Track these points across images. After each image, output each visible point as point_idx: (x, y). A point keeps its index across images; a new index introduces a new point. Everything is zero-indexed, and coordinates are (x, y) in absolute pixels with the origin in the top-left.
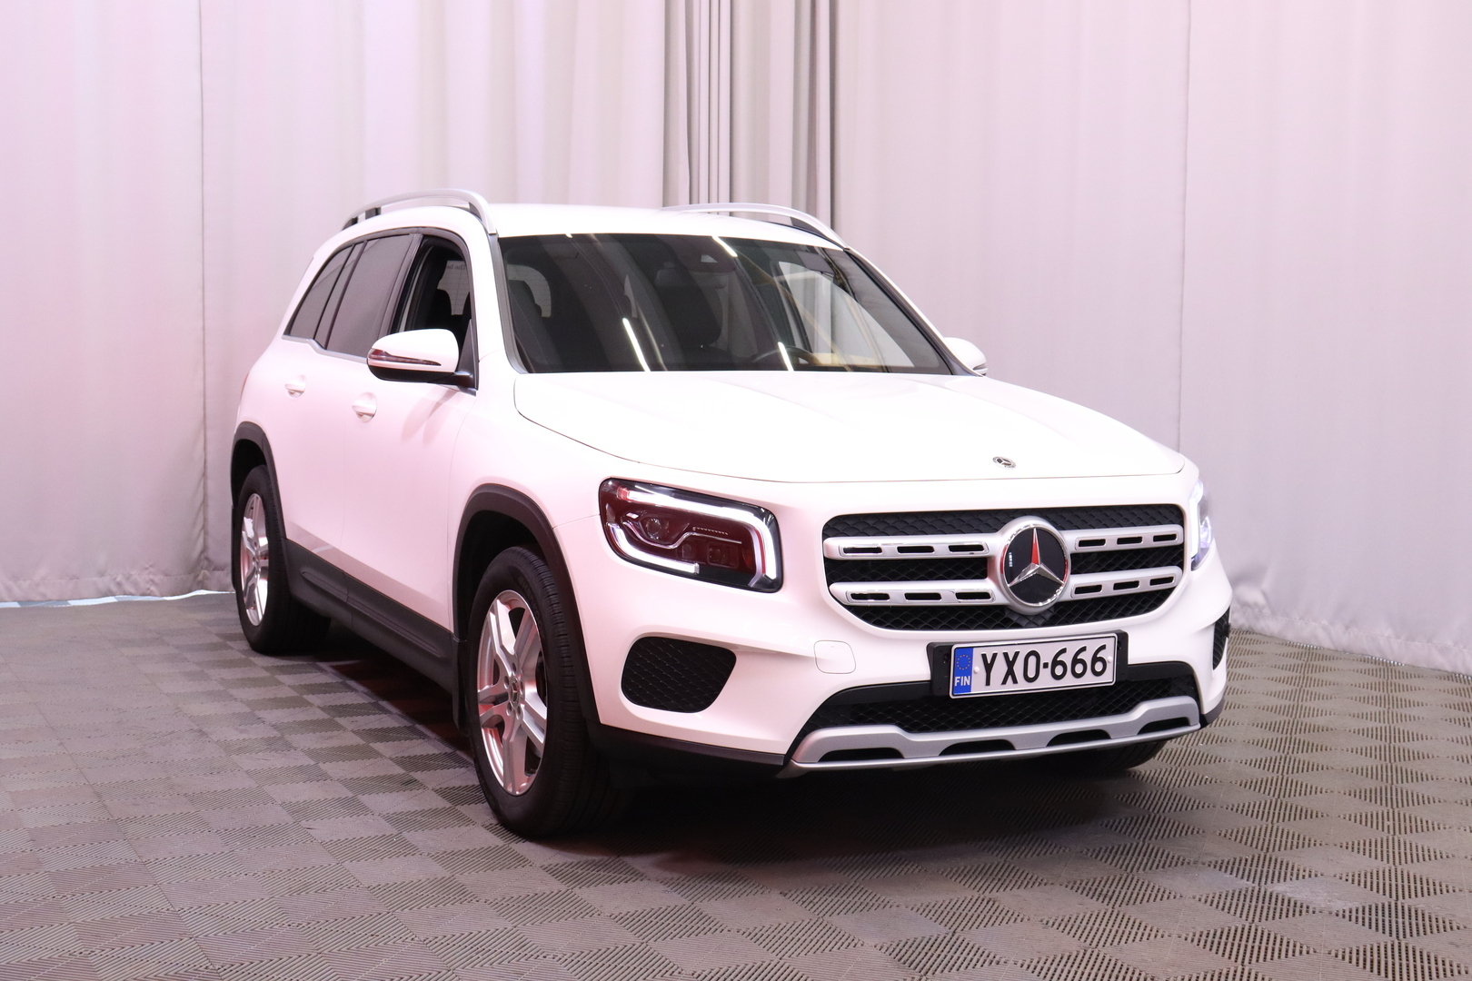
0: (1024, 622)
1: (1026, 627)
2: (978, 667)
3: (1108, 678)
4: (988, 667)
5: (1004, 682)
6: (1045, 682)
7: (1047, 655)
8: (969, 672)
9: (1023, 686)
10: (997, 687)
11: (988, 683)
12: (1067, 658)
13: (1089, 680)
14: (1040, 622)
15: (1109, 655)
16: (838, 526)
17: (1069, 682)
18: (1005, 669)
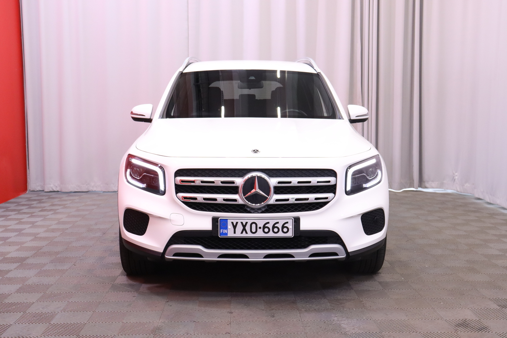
0: (252, 211)
1: (253, 213)
2: (230, 227)
3: (290, 234)
4: (235, 227)
5: (242, 233)
6: (260, 234)
7: (261, 224)
8: (226, 228)
9: (250, 235)
10: (238, 234)
11: (235, 233)
12: (270, 226)
13: (281, 234)
14: (260, 211)
15: (290, 226)
17: (271, 235)
18: (242, 228)
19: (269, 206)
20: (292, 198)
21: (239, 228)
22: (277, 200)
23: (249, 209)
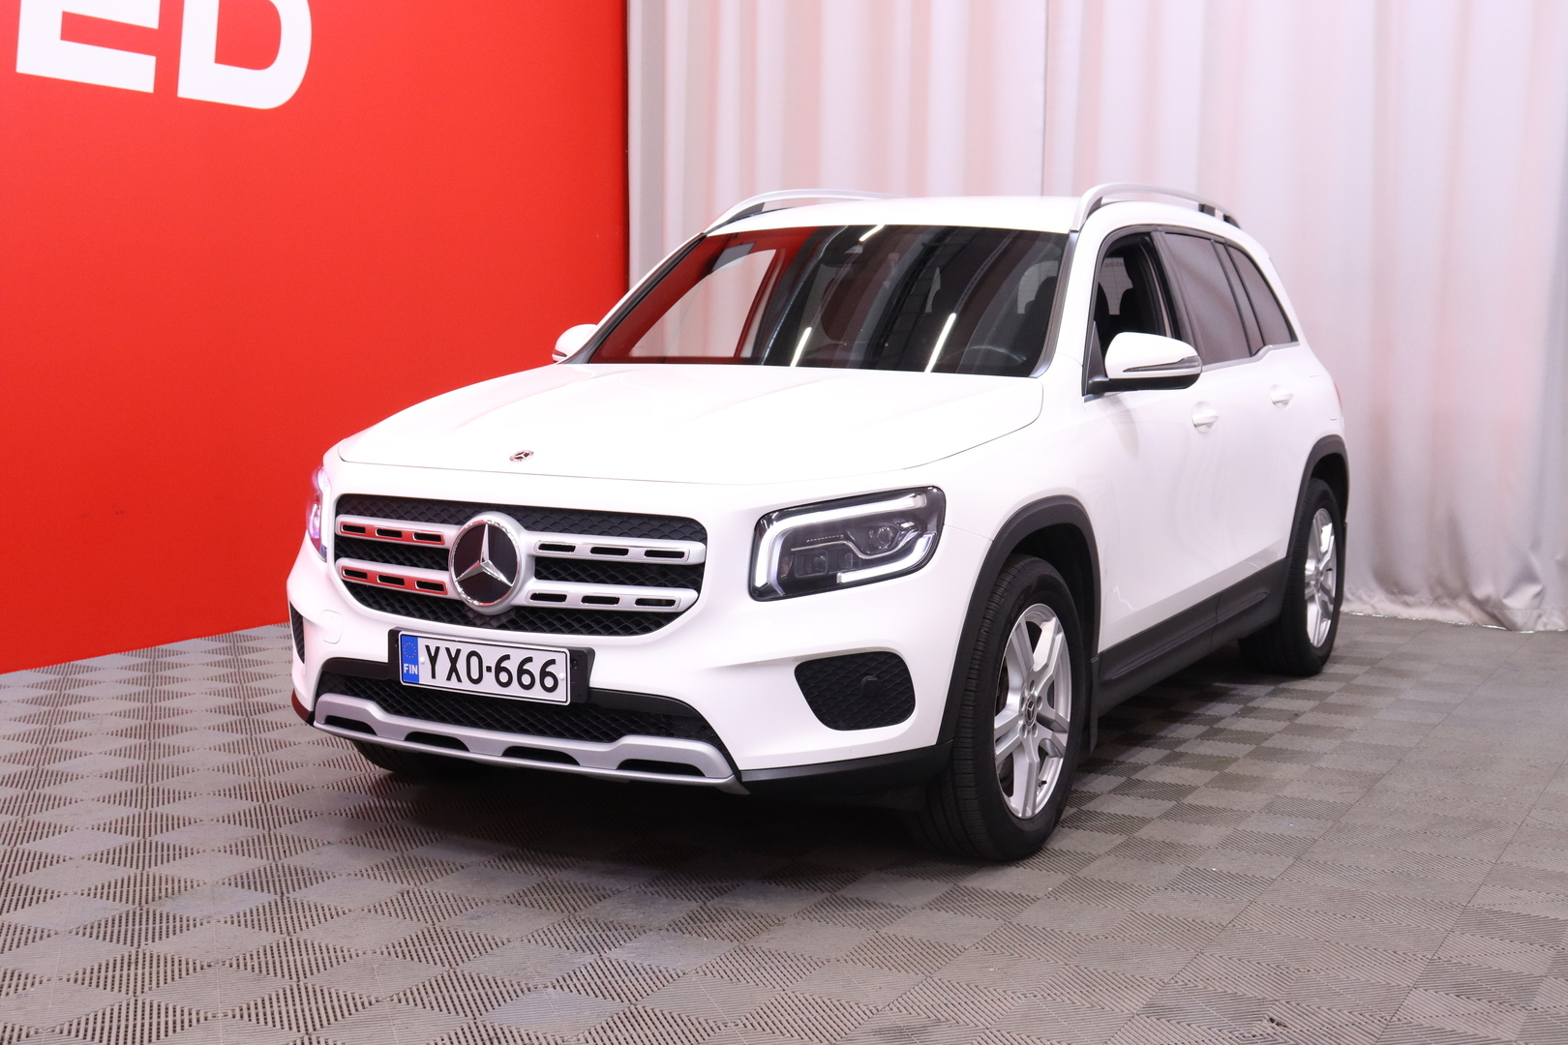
0: (478, 622)
1: (480, 626)
2: (423, 658)
3: (561, 696)
4: (433, 660)
5: (449, 678)
6: (489, 687)
7: (490, 658)
8: (415, 662)
9: (466, 686)
10: (441, 682)
11: (434, 676)
12: (512, 665)
13: (537, 694)
14: (494, 623)
16: (348, 503)
17: (515, 691)
18: (449, 665)
19: (520, 610)
20: (575, 592)
21: (443, 664)
22: (536, 597)
23: (471, 615)
